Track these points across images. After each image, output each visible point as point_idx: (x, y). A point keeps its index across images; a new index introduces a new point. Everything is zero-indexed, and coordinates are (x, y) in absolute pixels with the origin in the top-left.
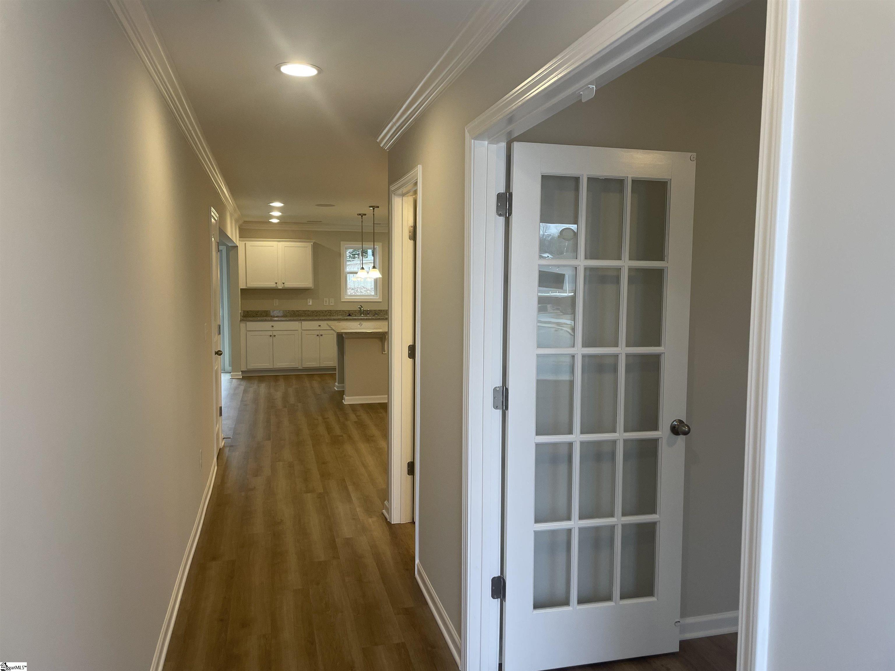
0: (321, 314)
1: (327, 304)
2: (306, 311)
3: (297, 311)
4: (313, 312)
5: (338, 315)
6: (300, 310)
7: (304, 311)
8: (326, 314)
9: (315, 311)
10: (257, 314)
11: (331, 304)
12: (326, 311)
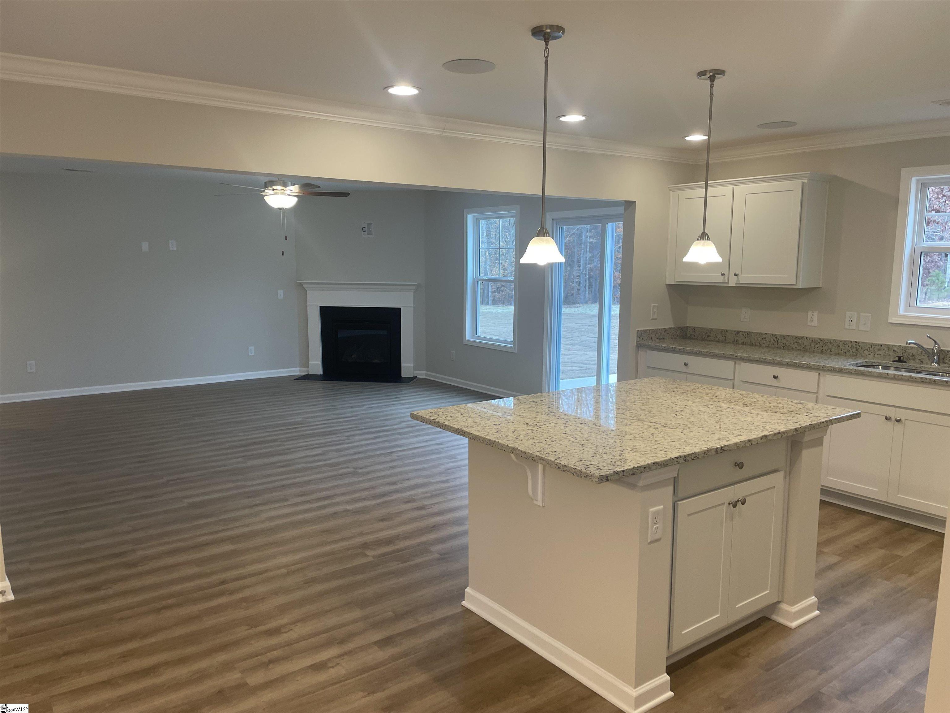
0: (833, 350)
1: (854, 326)
2: (802, 338)
3: (784, 337)
4: (816, 341)
5: (876, 356)
6: (789, 336)
7: (796, 337)
8: (845, 351)
9: (821, 341)
10: (708, 336)
11: (862, 328)
12: (845, 343)
